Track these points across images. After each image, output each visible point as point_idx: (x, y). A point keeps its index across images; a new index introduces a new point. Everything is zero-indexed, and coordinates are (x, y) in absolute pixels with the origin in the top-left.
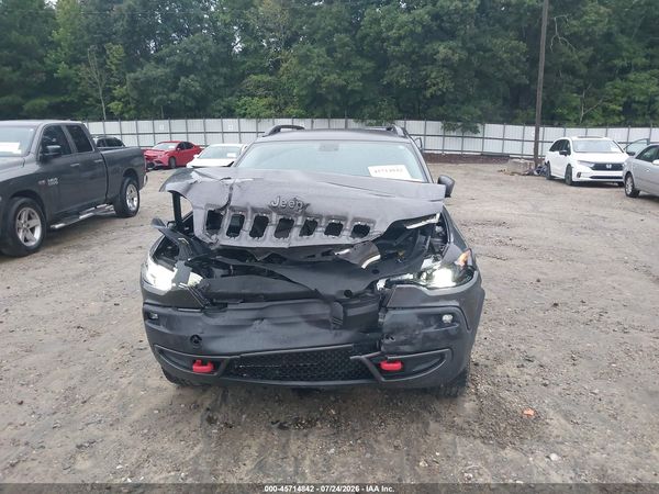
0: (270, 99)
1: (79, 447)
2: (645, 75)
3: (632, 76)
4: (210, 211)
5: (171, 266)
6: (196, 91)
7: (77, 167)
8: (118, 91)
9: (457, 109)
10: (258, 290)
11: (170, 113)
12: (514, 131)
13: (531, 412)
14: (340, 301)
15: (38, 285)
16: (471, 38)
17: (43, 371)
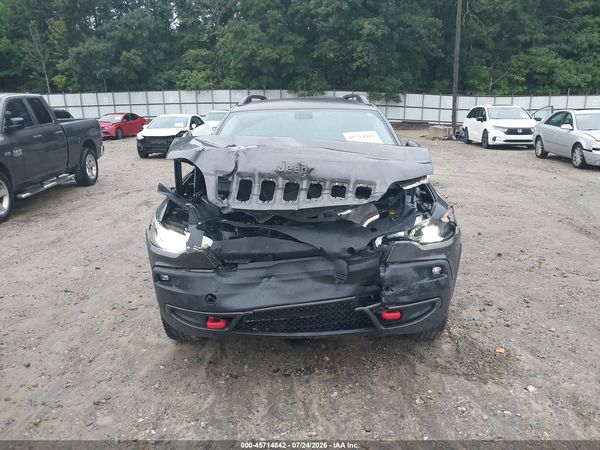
0: (208, 72)
1: (96, 404)
2: (544, 49)
3: (533, 50)
4: (220, 178)
5: (182, 230)
6: (138, 65)
7: (39, 138)
8: (61, 65)
9: (381, 80)
10: (268, 250)
11: (113, 85)
12: (432, 100)
13: (503, 350)
14: (344, 258)
15: (15, 252)
16: (392, 15)
17: (42, 334)
